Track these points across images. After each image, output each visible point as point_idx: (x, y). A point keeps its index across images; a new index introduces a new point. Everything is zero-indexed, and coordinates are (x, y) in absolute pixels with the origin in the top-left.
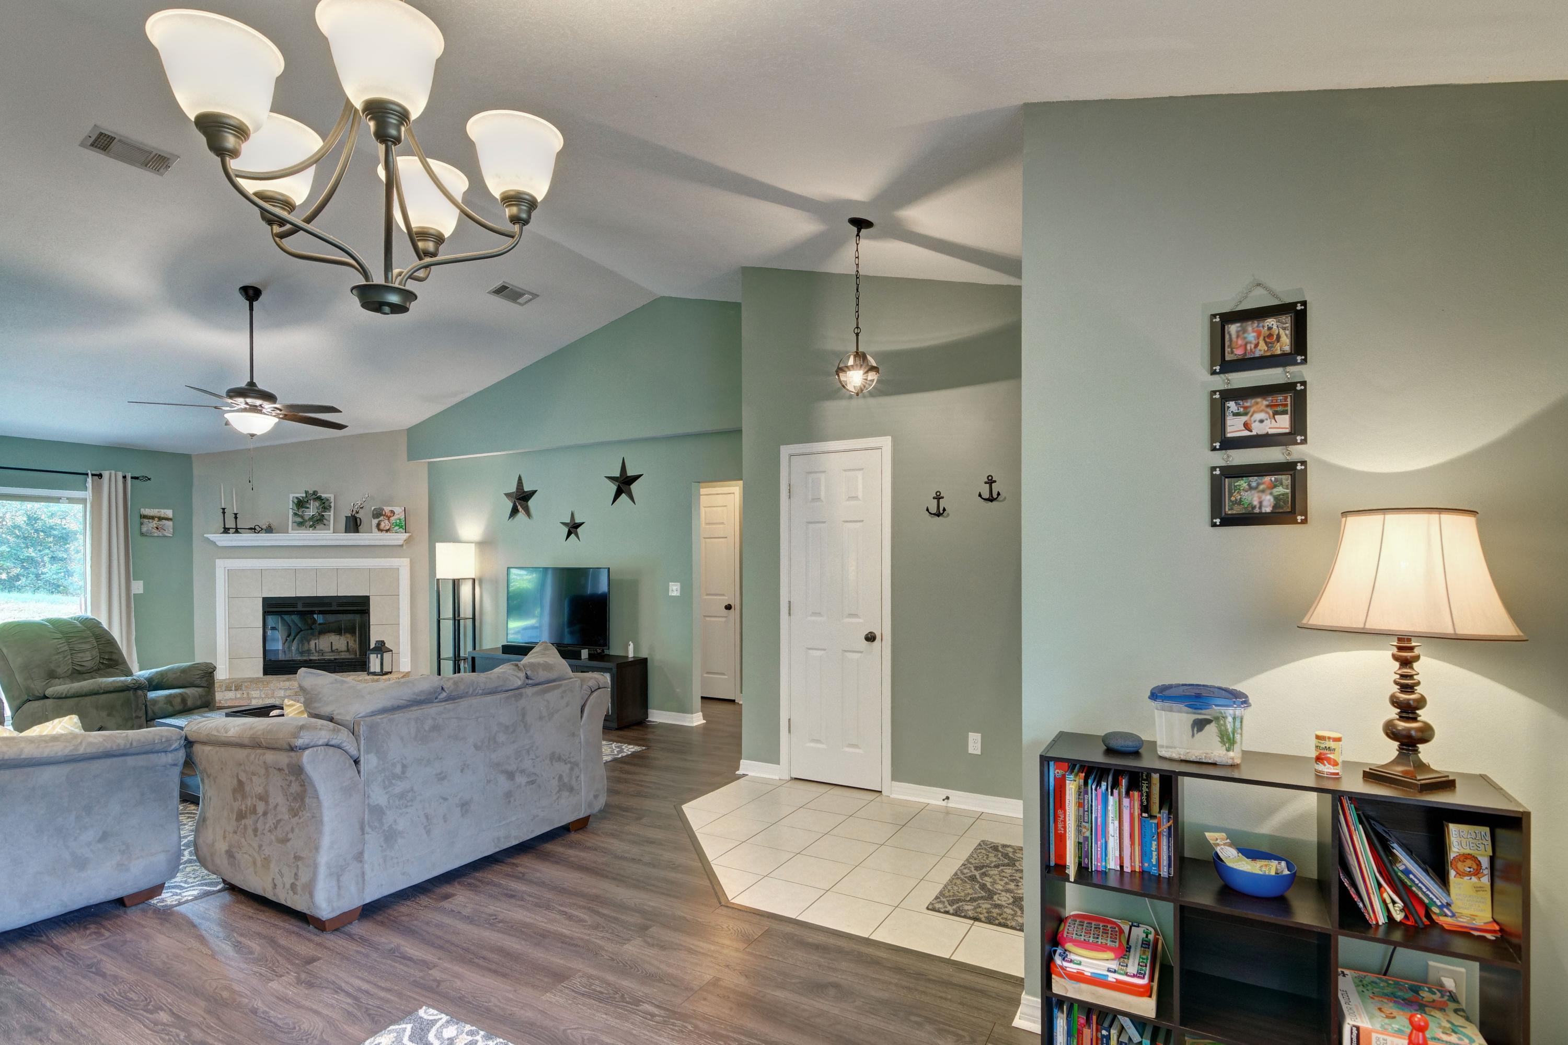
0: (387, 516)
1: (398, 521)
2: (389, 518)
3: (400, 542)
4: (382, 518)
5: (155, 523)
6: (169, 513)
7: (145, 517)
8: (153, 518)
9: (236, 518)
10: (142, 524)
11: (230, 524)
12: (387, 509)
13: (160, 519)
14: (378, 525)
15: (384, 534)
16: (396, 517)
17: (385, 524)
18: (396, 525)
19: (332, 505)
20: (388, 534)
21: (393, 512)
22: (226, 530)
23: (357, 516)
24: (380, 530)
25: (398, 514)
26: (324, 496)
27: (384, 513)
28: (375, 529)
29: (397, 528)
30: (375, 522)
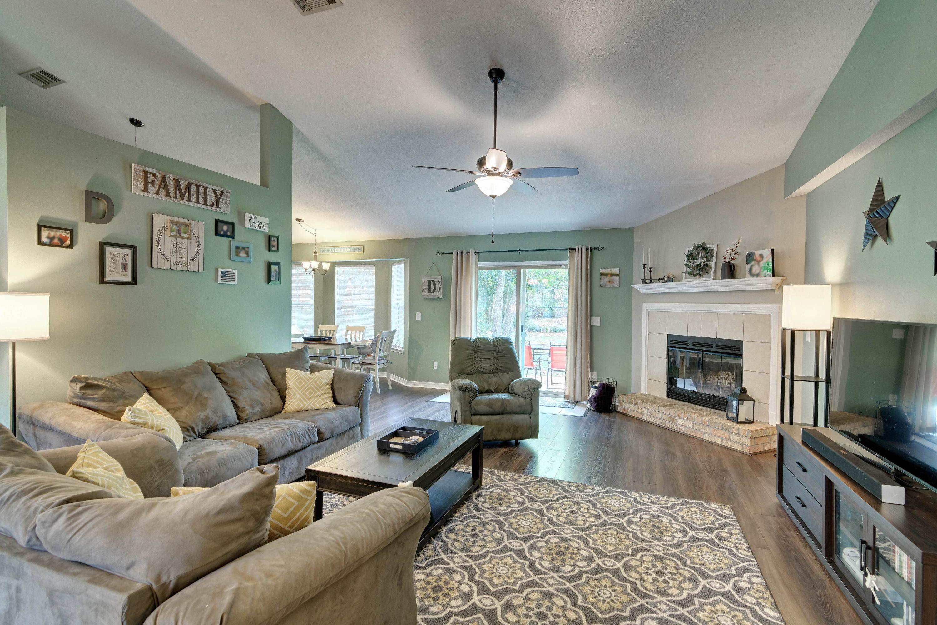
0: (757, 261)
1: (766, 265)
2: (759, 262)
3: (769, 287)
4: (753, 263)
5: (607, 279)
6: (617, 271)
7: (602, 274)
8: (606, 275)
9: (651, 271)
10: (601, 279)
11: (648, 277)
12: (757, 253)
13: (612, 275)
14: (750, 270)
15: (755, 278)
16: (765, 260)
17: (756, 269)
18: (765, 269)
19: (715, 254)
20: (758, 278)
21: (761, 256)
22: (645, 282)
23: (733, 262)
24: (752, 275)
25: (766, 257)
26: (709, 246)
27: (755, 258)
28: (748, 275)
29: (766, 271)
30: (748, 267)
